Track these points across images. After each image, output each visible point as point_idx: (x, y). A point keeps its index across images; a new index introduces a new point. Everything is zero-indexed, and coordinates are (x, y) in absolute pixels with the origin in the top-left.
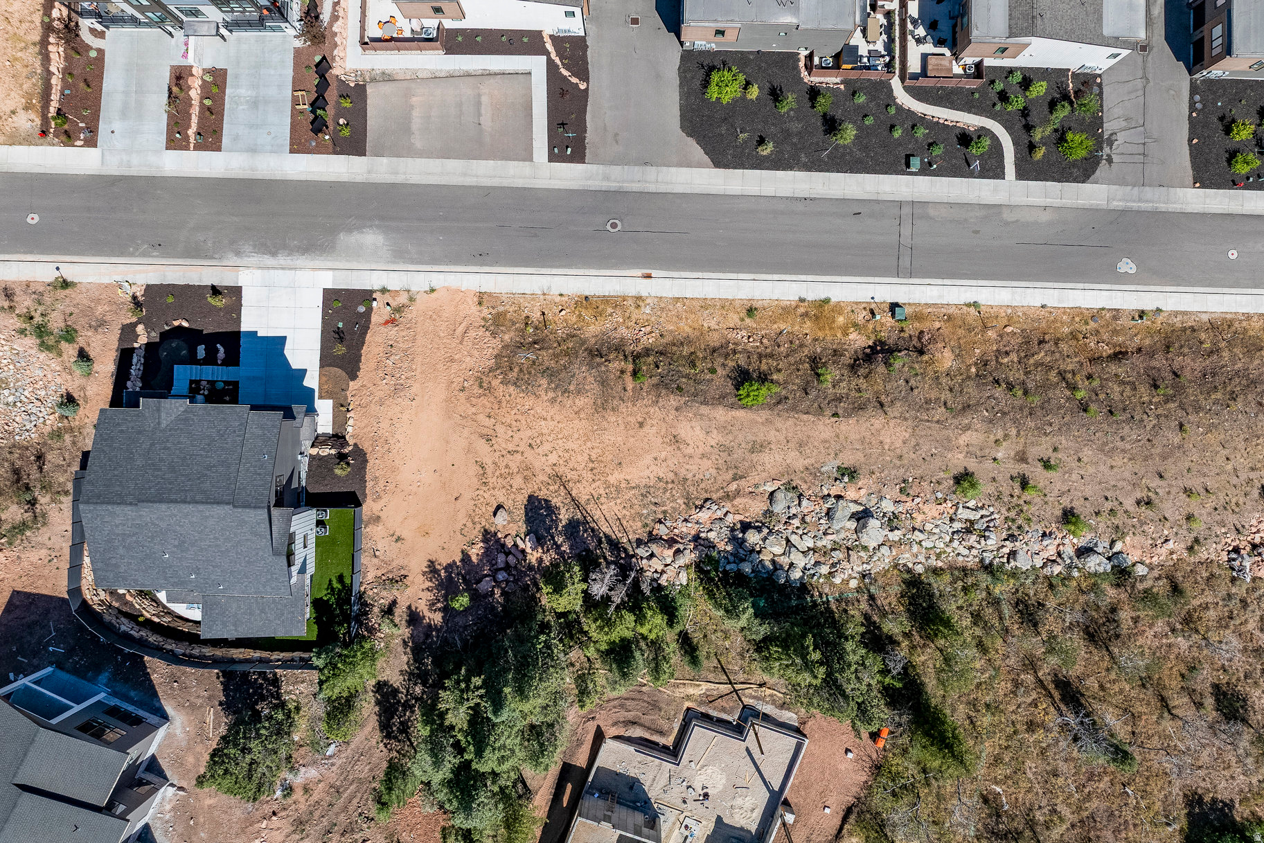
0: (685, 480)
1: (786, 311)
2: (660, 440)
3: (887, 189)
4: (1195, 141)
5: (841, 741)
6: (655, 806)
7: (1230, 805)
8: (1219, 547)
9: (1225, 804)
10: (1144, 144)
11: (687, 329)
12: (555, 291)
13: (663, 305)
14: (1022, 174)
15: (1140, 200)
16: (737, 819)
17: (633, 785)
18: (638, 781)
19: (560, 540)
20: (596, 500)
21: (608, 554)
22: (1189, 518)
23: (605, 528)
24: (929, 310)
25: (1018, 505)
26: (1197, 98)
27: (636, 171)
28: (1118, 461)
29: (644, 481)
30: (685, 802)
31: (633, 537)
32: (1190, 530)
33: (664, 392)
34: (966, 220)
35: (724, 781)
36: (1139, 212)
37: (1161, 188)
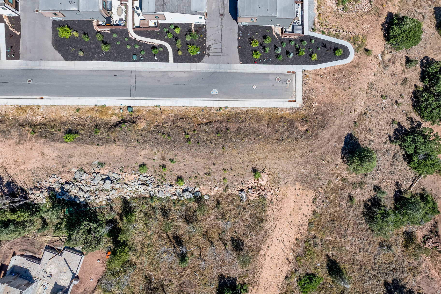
0: (46, 167)
1: (91, 109)
2: (37, 154)
3: (126, 66)
4: (240, 47)
5: (97, 256)
6: (34, 278)
7: (235, 279)
8: (236, 189)
9: (233, 279)
10: (221, 49)
11: (55, 116)
12: (9, 104)
13: (47, 108)
14: (175, 60)
15: (220, 69)
16: (62, 283)
17: (26, 271)
18: (28, 270)
19: (4, 188)
20: (16, 174)
21: (20, 193)
22: (224, 179)
23: (20, 184)
24: (142, 108)
25: (161, 175)
26: (241, 32)
27: (37, 62)
28: (199, 159)
29: (33, 168)
30: (44, 277)
31: (29, 187)
32: (224, 183)
33: (40, 137)
34: (155, 77)
35: (57, 270)
36: (220, 73)
37: (228, 64)
